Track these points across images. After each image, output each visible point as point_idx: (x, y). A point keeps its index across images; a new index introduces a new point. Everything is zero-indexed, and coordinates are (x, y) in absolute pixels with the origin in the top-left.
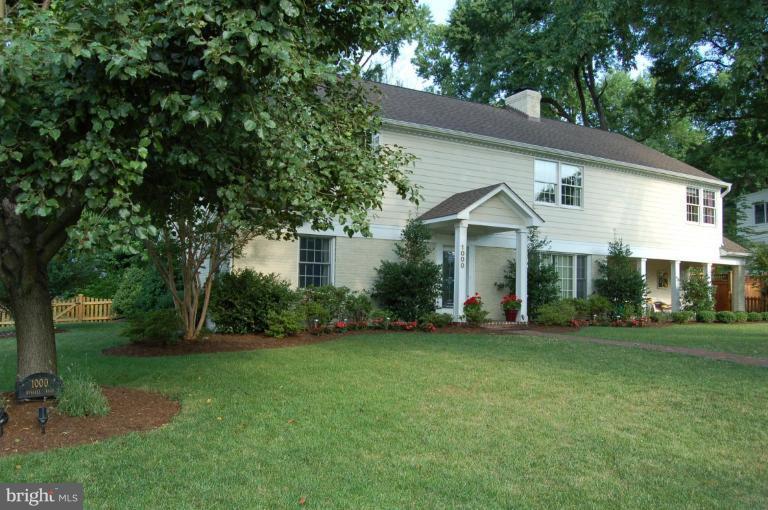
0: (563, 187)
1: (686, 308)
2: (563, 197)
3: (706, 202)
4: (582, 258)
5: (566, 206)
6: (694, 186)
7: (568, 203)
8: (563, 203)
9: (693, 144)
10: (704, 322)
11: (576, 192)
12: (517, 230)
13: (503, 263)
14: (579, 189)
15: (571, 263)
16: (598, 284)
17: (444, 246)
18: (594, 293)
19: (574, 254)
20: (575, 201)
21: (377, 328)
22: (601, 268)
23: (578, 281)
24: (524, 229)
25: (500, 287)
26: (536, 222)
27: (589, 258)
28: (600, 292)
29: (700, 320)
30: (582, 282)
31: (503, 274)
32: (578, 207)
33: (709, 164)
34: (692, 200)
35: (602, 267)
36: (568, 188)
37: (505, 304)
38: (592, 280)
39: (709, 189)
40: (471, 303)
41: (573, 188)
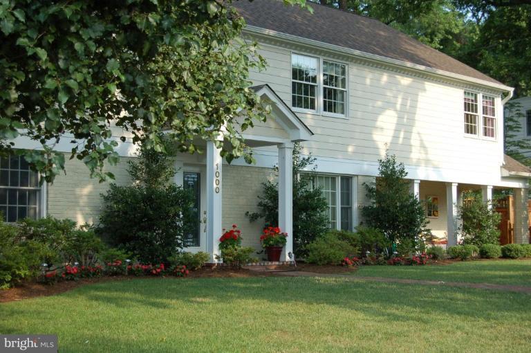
0: (325, 89)
1: (466, 242)
2: (325, 102)
3: (485, 110)
4: (347, 179)
5: (327, 113)
6: (470, 90)
7: (330, 110)
8: (325, 110)
9: (448, 32)
10: (488, 258)
11: (339, 96)
12: (279, 144)
13: (255, 186)
14: (342, 92)
15: (334, 188)
16: (366, 212)
17: (185, 164)
18: (361, 223)
19: (337, 175)
20: (338, 107)
21: (115, 274)
22: (369, 192)
23: (342, 208)
24: (289, 145)
25: (253, 218)
26: (303, 134)
27: (355, 181)
28: (369, 223)
29: (484, 255)
30: (346, 211)
31: (255, 202)
32: (342, 116)
33: (479, 61)
34: (470, 106)
35: (370, 190)
36: (330, 90)
37: (265, 239)
38: (359, 208)
39: (488, 94)
40: (228, 239)
41: (335, 90)
